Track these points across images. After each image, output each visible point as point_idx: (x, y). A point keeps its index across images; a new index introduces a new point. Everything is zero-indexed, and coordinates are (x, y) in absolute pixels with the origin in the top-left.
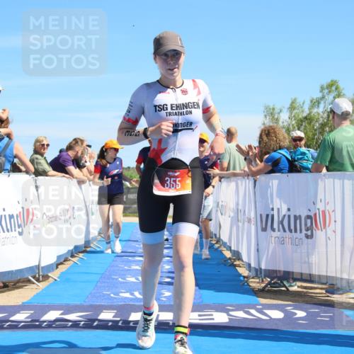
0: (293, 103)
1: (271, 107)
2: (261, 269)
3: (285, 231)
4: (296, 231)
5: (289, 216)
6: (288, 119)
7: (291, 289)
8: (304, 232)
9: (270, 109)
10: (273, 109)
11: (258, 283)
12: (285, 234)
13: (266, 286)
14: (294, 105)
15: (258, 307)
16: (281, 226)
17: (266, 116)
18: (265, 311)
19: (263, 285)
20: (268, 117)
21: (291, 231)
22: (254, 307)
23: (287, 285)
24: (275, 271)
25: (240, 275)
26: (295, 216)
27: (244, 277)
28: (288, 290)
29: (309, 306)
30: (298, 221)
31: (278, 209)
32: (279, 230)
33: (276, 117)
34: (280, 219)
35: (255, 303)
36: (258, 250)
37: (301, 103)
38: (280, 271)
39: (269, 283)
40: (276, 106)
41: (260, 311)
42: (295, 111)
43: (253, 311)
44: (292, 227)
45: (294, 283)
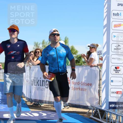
0: (43, 41)
1: (37, 42)
2: (31, 99)
3: (38, 85)
4: (42, 86)
5: (40, 80)
6: (42, 47)
7: (41, 106)
8: (45, 86)
9: (36, 43)
10: (37, 43)
11: (30, 103)
12: (38, 86)
13: (33, 105)
14: (44, 42)
15: (30, 112)
16: (37, 84)
17: (34, 45)
18: (32, 113)
19: (32, 104)
20: (35, 46)
21: (41, 85)
22: (28, 112)
23: (40, 104)
24: (36, 100)
25: (24, 101)
26: (43, 80)
27: (25, 101)
28: (40, 106)
29: (47, 112)
30: (43, 82)
31: (37, 78)
32: (37, 85)
33: (38, 46)
34: (37, 81)
35: (29, 111)
36: (30, 92)
37: (47, 42)
38: (38, 100)
39: (34, 104)
40: (38, 42)
41: (30, 114)
42: (44, 44)
43: (28, 114)
44: (41, 84)
45: (43, 104)
